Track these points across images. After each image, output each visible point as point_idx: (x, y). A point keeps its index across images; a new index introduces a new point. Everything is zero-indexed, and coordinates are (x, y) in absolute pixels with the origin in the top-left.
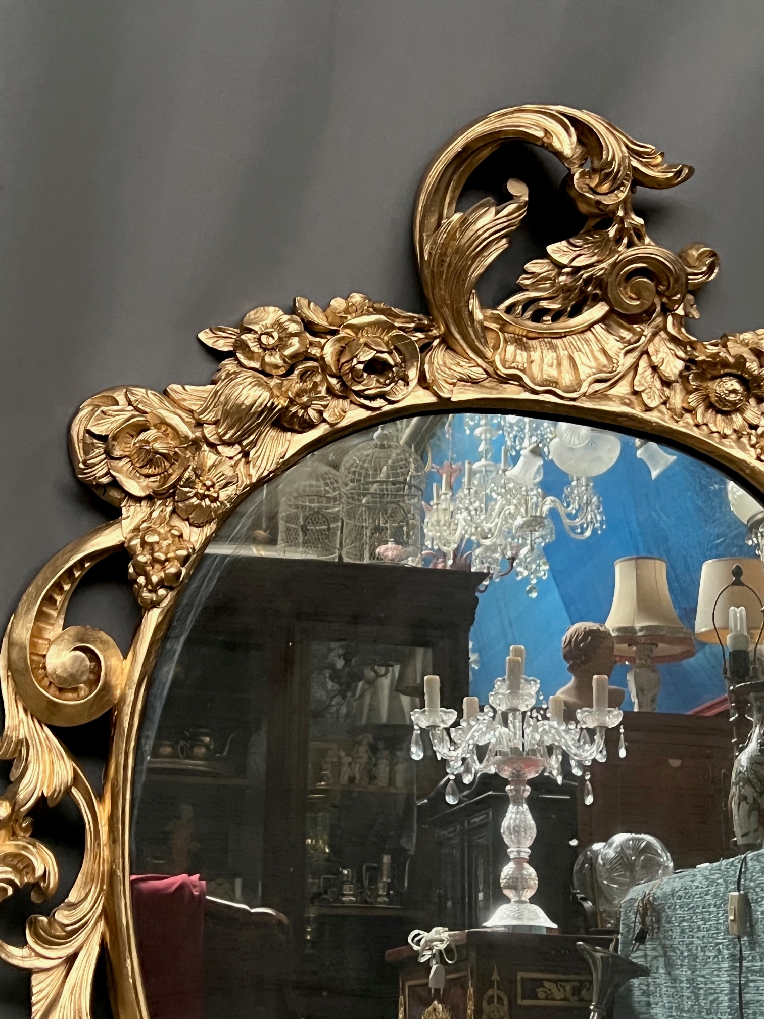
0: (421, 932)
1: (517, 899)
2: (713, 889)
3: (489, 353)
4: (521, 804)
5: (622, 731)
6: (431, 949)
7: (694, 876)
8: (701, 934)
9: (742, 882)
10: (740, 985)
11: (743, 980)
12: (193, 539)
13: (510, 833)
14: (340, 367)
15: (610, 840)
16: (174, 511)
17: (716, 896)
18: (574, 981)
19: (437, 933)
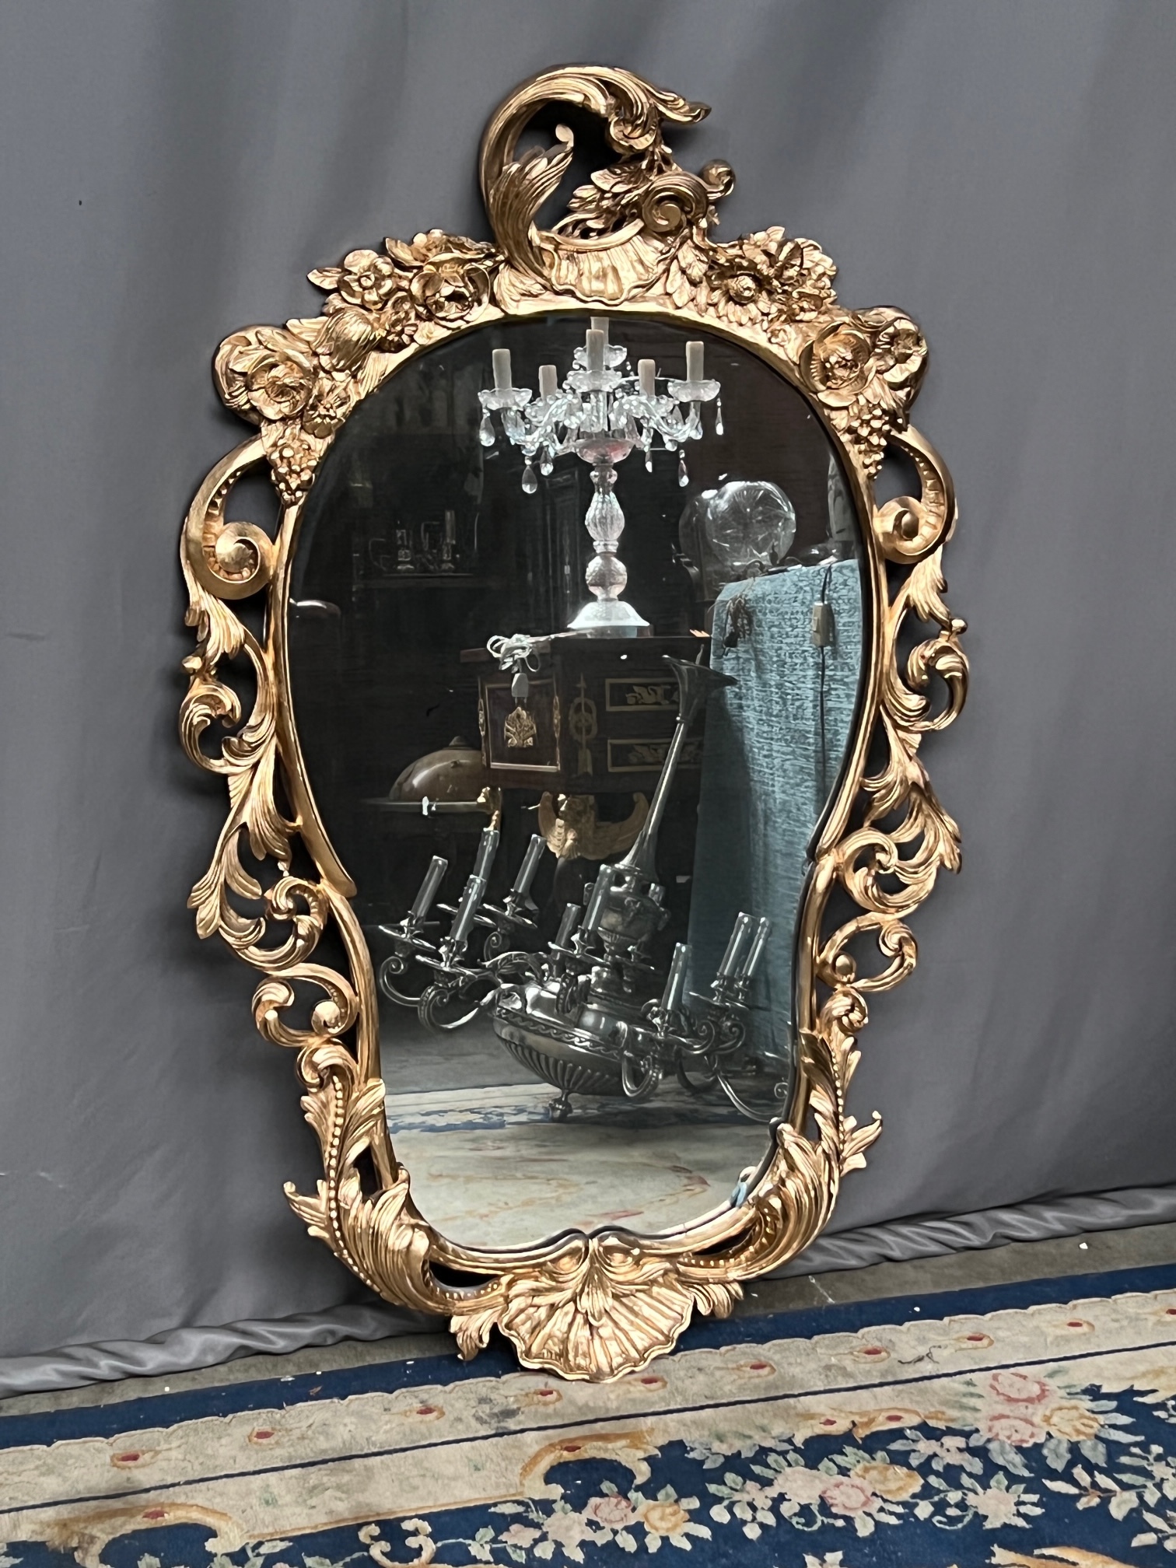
0: (501, 638)
1: (604, 596)
2: (800, 596)
3: (546, 272)
4: (606, 493)
5: (719, 404)
6: (513, 656)
7: (784, 580)
8: (788, 640)
9: (827, 592)
10: (822, 693)
11: (825, 688)
12: (318, 449)
13: (596, 526)
14: (426, 299)
15: (723, 489)
16: (302, 428)
17: (803, 603)
18: (665, 684)
19: (518, 640)
